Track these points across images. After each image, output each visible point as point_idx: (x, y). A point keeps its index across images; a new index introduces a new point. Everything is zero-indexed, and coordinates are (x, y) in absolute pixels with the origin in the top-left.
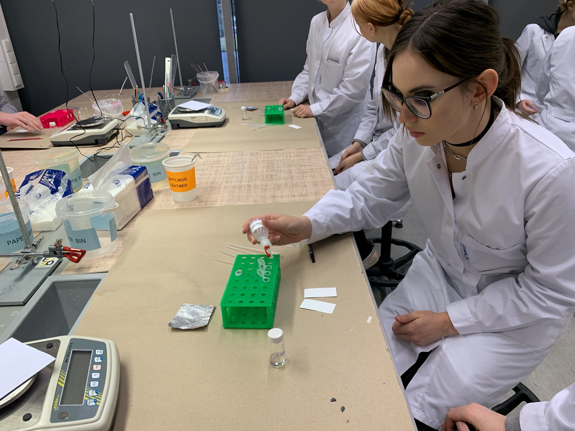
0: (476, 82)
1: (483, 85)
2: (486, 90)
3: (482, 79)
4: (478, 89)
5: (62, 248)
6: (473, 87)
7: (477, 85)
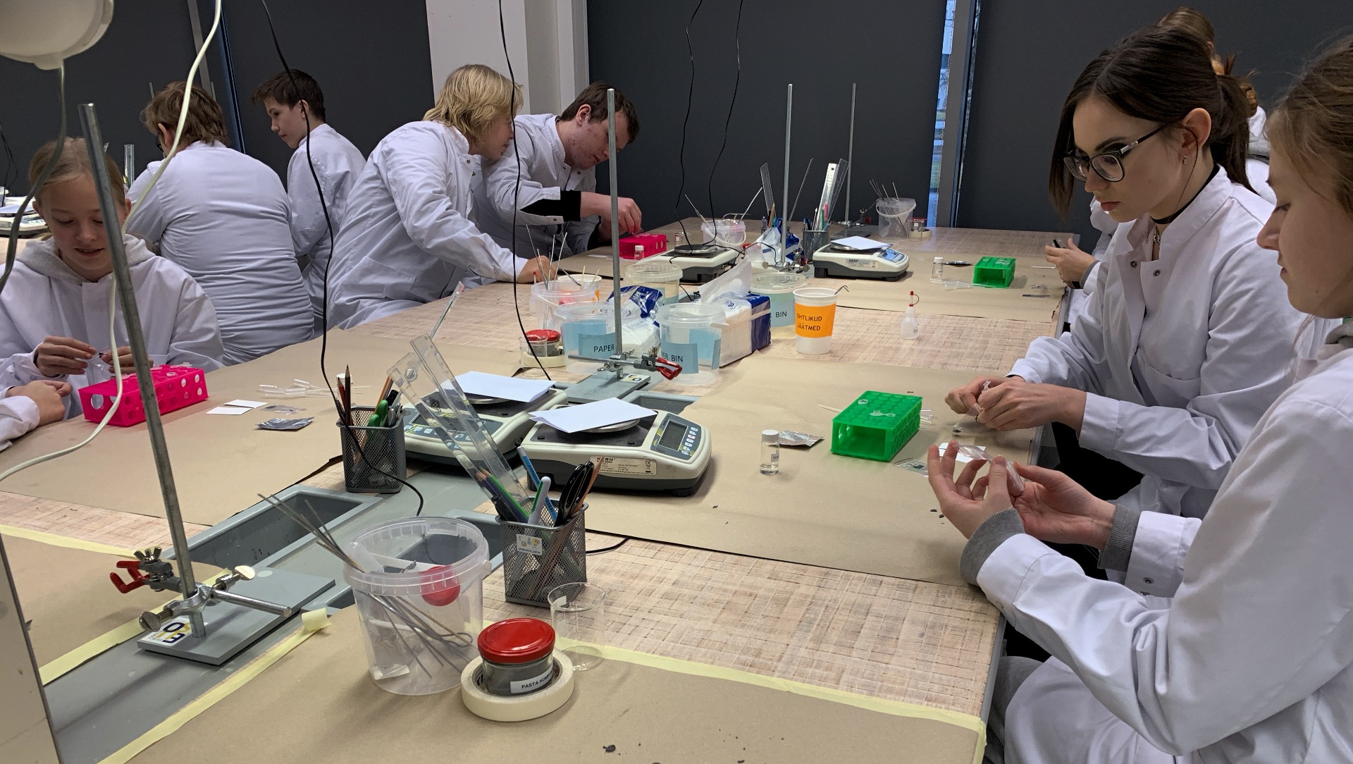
0: (1181, 127)
1: (1191, 131)
2: (1196, 138)
3: (1189, 122)
4: (1186, 136)
5: (657, 358)
6: (1179, 134)
7: (1185, 131)
